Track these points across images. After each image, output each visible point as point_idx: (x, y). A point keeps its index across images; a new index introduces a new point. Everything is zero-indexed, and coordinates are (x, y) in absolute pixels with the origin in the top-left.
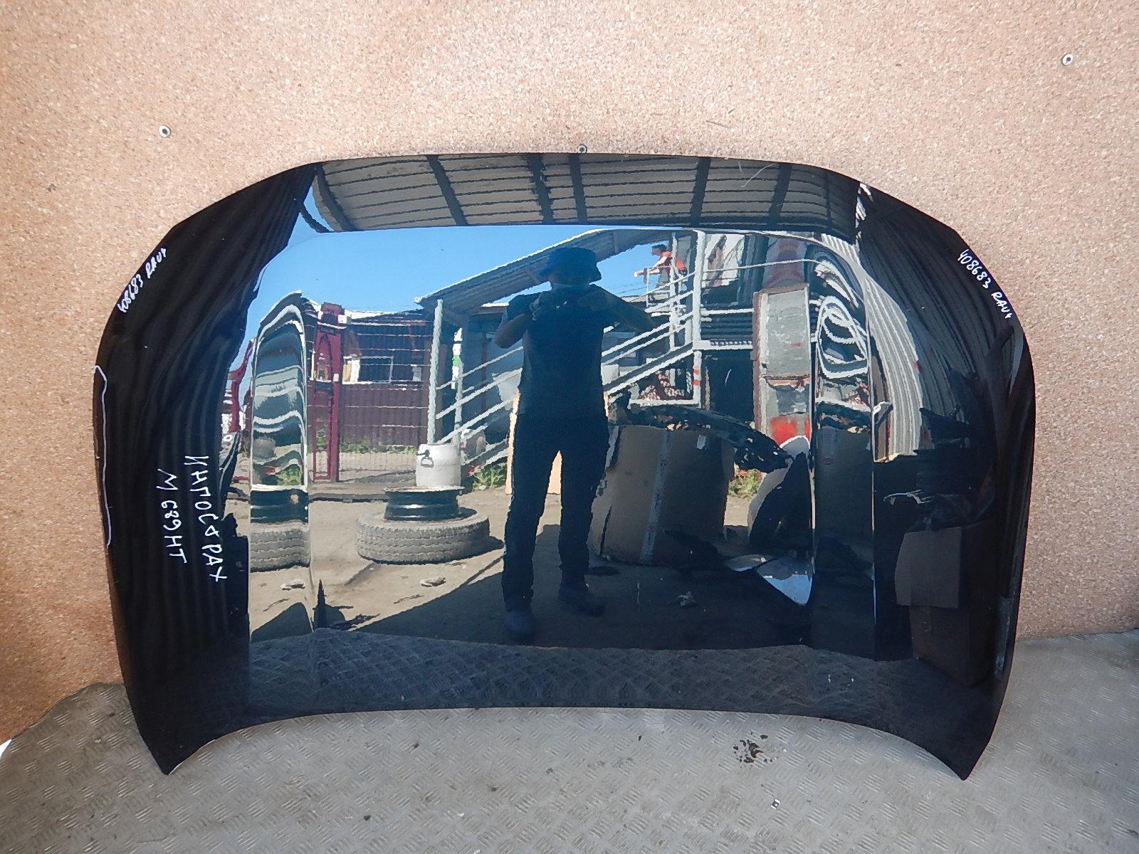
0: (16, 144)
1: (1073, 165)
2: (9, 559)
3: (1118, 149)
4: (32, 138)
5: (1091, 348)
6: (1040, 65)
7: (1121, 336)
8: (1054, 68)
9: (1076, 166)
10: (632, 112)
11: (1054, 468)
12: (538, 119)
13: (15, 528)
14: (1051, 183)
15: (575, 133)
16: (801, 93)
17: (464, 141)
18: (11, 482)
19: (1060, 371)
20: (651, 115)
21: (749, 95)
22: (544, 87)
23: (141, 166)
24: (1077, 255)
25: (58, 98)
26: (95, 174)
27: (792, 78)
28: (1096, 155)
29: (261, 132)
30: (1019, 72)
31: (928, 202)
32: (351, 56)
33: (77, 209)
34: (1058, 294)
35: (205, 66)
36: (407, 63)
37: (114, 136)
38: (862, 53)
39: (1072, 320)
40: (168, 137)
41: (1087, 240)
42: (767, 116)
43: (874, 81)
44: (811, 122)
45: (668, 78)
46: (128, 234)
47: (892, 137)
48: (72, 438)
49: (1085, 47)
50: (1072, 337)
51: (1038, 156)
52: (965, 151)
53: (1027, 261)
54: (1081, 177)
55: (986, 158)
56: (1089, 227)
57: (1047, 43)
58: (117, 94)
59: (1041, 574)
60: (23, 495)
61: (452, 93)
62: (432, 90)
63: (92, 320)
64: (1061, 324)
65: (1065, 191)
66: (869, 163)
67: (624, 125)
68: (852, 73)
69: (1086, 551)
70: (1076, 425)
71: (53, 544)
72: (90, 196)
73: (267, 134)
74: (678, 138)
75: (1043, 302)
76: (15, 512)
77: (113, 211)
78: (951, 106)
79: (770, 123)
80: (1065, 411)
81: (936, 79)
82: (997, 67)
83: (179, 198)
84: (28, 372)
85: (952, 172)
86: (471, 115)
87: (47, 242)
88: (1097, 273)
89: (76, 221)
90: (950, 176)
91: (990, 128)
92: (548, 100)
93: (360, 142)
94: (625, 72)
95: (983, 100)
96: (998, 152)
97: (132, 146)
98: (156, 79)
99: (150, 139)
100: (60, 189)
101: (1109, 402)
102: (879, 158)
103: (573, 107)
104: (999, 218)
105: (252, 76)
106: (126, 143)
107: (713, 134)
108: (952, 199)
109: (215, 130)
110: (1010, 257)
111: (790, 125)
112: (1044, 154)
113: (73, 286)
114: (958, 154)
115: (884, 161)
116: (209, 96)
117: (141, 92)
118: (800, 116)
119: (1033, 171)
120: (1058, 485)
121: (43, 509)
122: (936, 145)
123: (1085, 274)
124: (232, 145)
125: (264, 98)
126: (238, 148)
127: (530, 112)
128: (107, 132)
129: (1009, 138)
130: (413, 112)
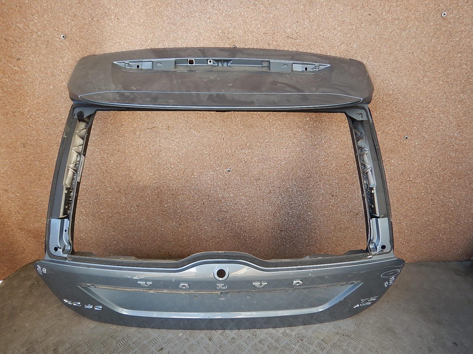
0: (4, 41)
1: (445, 60)
2: (2, 209)
3: (466, 54)
4: (11, 39)
5: (451, 139)
6: (432, 16)
7: (465, 135)
8: (438, 18)
9: (447, 61)
10: (255, 32)
11: (435, 190)
12: (216, 34)
13: (5, 197)
14: (435, 68)
15: (231, 41)
16: (327, 26)
17: (185, 43)
18: (3, 178)
19: (438, 149)
20: (263, 33)
21: (305, 26)
22: (218, 21)
23: (54, 51)
24: (446, 99)
25: (21, 22)
26: (36, 54)
27: (324, 19)
28: (456, 56)
29: (102, 38)
30: (422, 19)
31: (381, 74)
32: (139, 7)
33: (28, 68)
34: (437, 116)
35: (80, 10)
36: (162, 10)
37: (43, 38)
38: (354, 10)
39: (443, 127)
40: (65, 39)
41: (451, 92)
42: (313, 35)
43: (359, 22)
44: (331, 38)
45: (270, 18)
46: (49, 79)
47: (366, 45)
48: (27, 161)
49: (452, 9)
50: (443, 134)
51: (430, 56)
52: (398, 52)
53: (424, 101)
54: (449, 65)
55: (407, 56)
56: (452, 87)
57: (435, 7)
58: (44, 21)
59: (427, 235)
60: (8, 183)
61: (180, 23)
62: (172, 21)
63: (35, 113)
64: (439, 128)
65: (442, 71)
67: (252, 38)
68: (349, 18)
69: (447, 226)
70: (445, 172)
71: (20, 204)
72: (33, 62)
73: (104, 38)
74: (274, 43)
75: (431, 118)
76: (5, 190)
77: (43, 69)
78: (393, 33)
79: (314, 38)
80: (440, 166)
81: (386, 21)
82: (413, 17)
83: (69, 64)
84: (10, 134)
86: (188, 32)
87: (17, 81)
88: (455, 107)
89: (28, 73)
90: (391, 63)
91: (409, 43)
92: (220, 26)
93: (142, 42)
94: (253, 15)
95: (407, 31)
96: (412, 53)
97: (50, 43)
98: (60, 15)
99: (57, 40)
100: (22, 60)
101: (459, 163)
102: (361, 54)
103: (231, 30)
104: (412, 82)
105: (98, 15)
106: (48, 41)
107: (289, 42)
108: (392, 73)
109: (84, 37)
110: (417, 99)
111: (322, 39)
112: (433, 55)
113: (27, 99)
114: (395, 54)
115: (362, 56)
116: (81, 23)
117: (54, 21)
118: (327, 35)
119: (427, 62)
120: (436, 197)
121: (16, 189)
122: (385, 50)
123: (449, 107)
124: (90, 43)
125: (103, 24)
126: (93, 44)
127: (213, 31)
128: (40, 37)
129: (417, 47)
130: (164, 30)
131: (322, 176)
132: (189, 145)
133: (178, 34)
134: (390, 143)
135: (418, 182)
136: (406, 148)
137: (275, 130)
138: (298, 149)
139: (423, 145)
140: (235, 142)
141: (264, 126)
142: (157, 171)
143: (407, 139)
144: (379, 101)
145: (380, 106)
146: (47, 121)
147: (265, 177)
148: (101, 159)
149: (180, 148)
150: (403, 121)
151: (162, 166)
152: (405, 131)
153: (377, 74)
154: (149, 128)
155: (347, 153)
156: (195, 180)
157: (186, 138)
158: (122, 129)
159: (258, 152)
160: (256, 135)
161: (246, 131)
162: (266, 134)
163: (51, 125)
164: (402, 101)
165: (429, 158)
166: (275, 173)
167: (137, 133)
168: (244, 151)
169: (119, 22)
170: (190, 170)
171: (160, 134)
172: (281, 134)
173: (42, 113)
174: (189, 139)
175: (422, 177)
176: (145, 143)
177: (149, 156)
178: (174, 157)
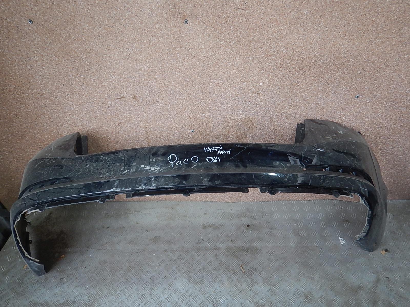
1: (400, 20)
5: (403, 96)
9: (402, 20)
10: (205, 6)
11: (384, 141)
12: (167, 10)
14: (389, 28)
15: (183, 15)
19: (389, 105)
20: (213, 6)
24: (399, 58)
26: (9, 39)
29: (64, 20)
31: (332, 38)
33: (6, 52)
34: (389, 75)
37: (13, 24)
39: (395, 85)
41: (404, 51)
42: (262, 5)
44: (281, 6)
46: (25, 60)
47: (317, 11)
50: (395, 92)
51: (383, 16)
52: (350, 16)
53: (376, 61)
54: (403, 25)
55: (359, 18)
56: (405, 46)
58: (11, 8)
63: (20, 90)
65: (395, 31)
66: (307, 23)
67: (202, 11)
70: (395, 126)
73: (66, 20)
74: (224, 15)
75: (382, 78)
77: (18, 52)
79: (263, 7)
80: (390, 120)
85: (343, 25)
86: (141, 10)
89: (7, 56)
90: (342, 27)
91: (362, 5)
93: (100, 22)
96: (365, 15)
97: (20, 28)
99: (25, 25)
104: (364, 44)
106: (17, 27)
107: (239, 13)
108: (343, 37)
109: (48, 20)
110: (368, 60)
111: (272, 8)
112: (386, 16)
113: (11, 79)
114: (347, 17)
115: (313, 21)
116: (43, 7)
117: (19, 7)
118: (276, 4)
119: (380, 23)
120: (385, 147)
121: (18, 151)
122: (337, 14)
123: (402, 66)
124: (55, 25)
125: (63, 7)
126: (57, 26)
127: (164, 8)
128: (10, 23)
129: (370, 9)
130: (119, 10)
131: (277, 133)
132: (155, 110)
133: (133, 12)
134: (342, 102)
135: (368, 135)
136: (358, 106)
137: (231, 95)
138: (253, 111)
139: (375, 102)
140: (196, 107)
141: (220, 92)
142: (130, 134)
143: (358, 98)
144: (330, 64)
145: (331, 69)
146: (31, 96)
147: (225, 136)
148: (82, 126)
149: (148, 114)
150: (355, 82)
151: (134, 129)
152: (356, 91)
153: (328, 39)
154: (119, 98)
155: (300, 113)
156: (163, 140)
157: (151, 105)
158: (96, 100)
159: (217, 115)
160: (214, 100)
161: (205, 97)
162: (223, 99)
163: (35, 99)
164: (353, 64)
165: (379, 114)
166: (234, 132)
167: (109, 102)
168: (204, 114)
169: (76, 5)
170: (159, 132)
171: (128, 102)
172: (236, 99)
173: (26, 89)
174: (154, 106)
175: (372, 131)
176: (116, 110)
177: (122, 122)
178: (143, 121)
